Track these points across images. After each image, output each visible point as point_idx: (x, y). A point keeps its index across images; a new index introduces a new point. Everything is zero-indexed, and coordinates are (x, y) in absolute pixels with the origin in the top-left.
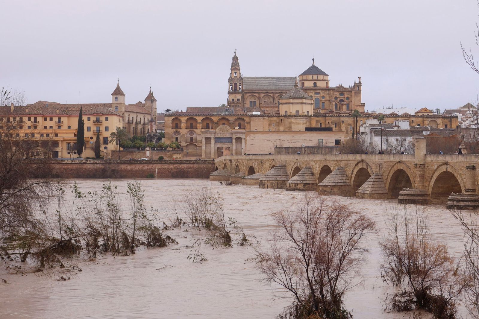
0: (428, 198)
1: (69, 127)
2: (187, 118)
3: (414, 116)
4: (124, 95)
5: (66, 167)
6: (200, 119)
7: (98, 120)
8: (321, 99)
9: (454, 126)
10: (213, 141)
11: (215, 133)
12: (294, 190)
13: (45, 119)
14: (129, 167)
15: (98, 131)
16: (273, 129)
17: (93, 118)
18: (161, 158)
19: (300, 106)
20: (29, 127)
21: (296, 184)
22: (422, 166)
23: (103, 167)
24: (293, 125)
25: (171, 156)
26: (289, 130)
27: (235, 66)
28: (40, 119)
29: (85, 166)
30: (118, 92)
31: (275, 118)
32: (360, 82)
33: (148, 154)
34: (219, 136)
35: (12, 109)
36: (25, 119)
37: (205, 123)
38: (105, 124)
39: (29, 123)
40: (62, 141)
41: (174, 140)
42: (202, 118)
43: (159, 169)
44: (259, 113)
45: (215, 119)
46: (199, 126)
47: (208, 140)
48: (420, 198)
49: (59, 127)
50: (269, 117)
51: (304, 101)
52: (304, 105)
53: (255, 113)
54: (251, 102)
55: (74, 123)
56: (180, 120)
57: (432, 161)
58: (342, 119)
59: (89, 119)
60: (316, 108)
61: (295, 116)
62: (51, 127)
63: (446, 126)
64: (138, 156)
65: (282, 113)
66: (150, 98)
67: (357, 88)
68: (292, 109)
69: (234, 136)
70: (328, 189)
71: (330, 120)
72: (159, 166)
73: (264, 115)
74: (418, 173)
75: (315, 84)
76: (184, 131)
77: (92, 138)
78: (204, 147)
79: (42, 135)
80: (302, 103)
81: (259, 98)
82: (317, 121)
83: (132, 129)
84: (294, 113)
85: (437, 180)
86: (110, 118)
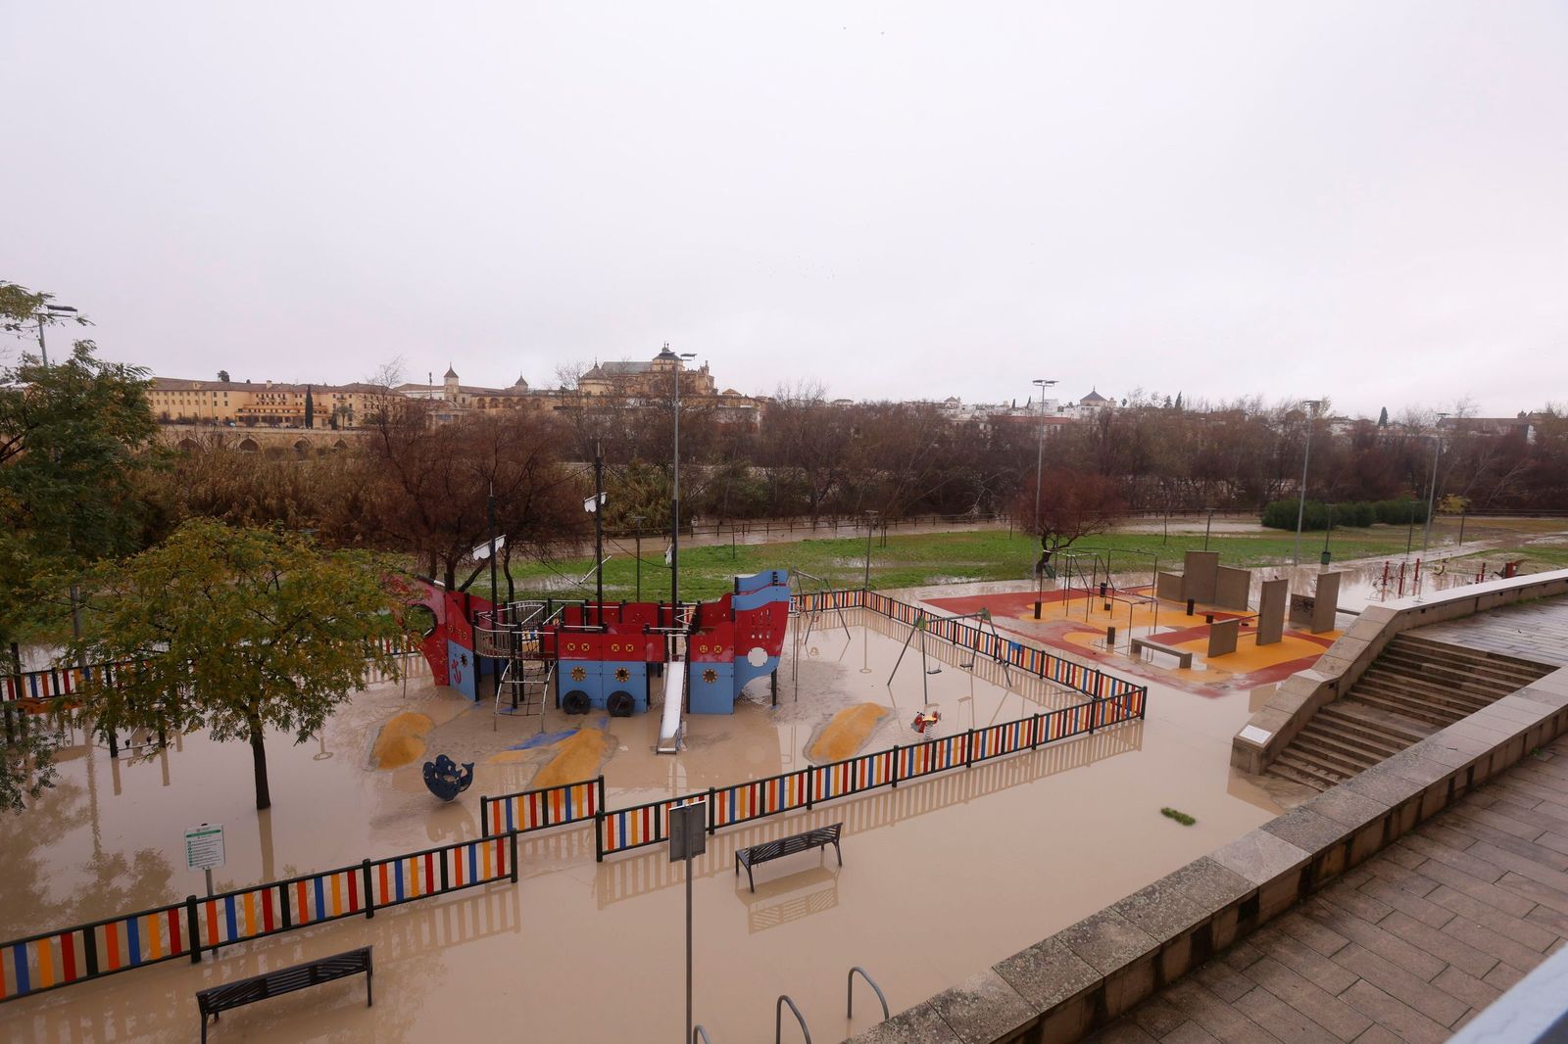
4: (457, 377)
6: (501, 399)
7: (342, 398)
17: (338, 396)
20: (278, 404)
30: (451, 374)
36: (276, 396)
39: (278, 400)
40: (294, 417)
55: (302, 400)
59: (334, 396)
66: (521, 382)
67: (705, 371)
75: (663, 368)
79: (285, 411)
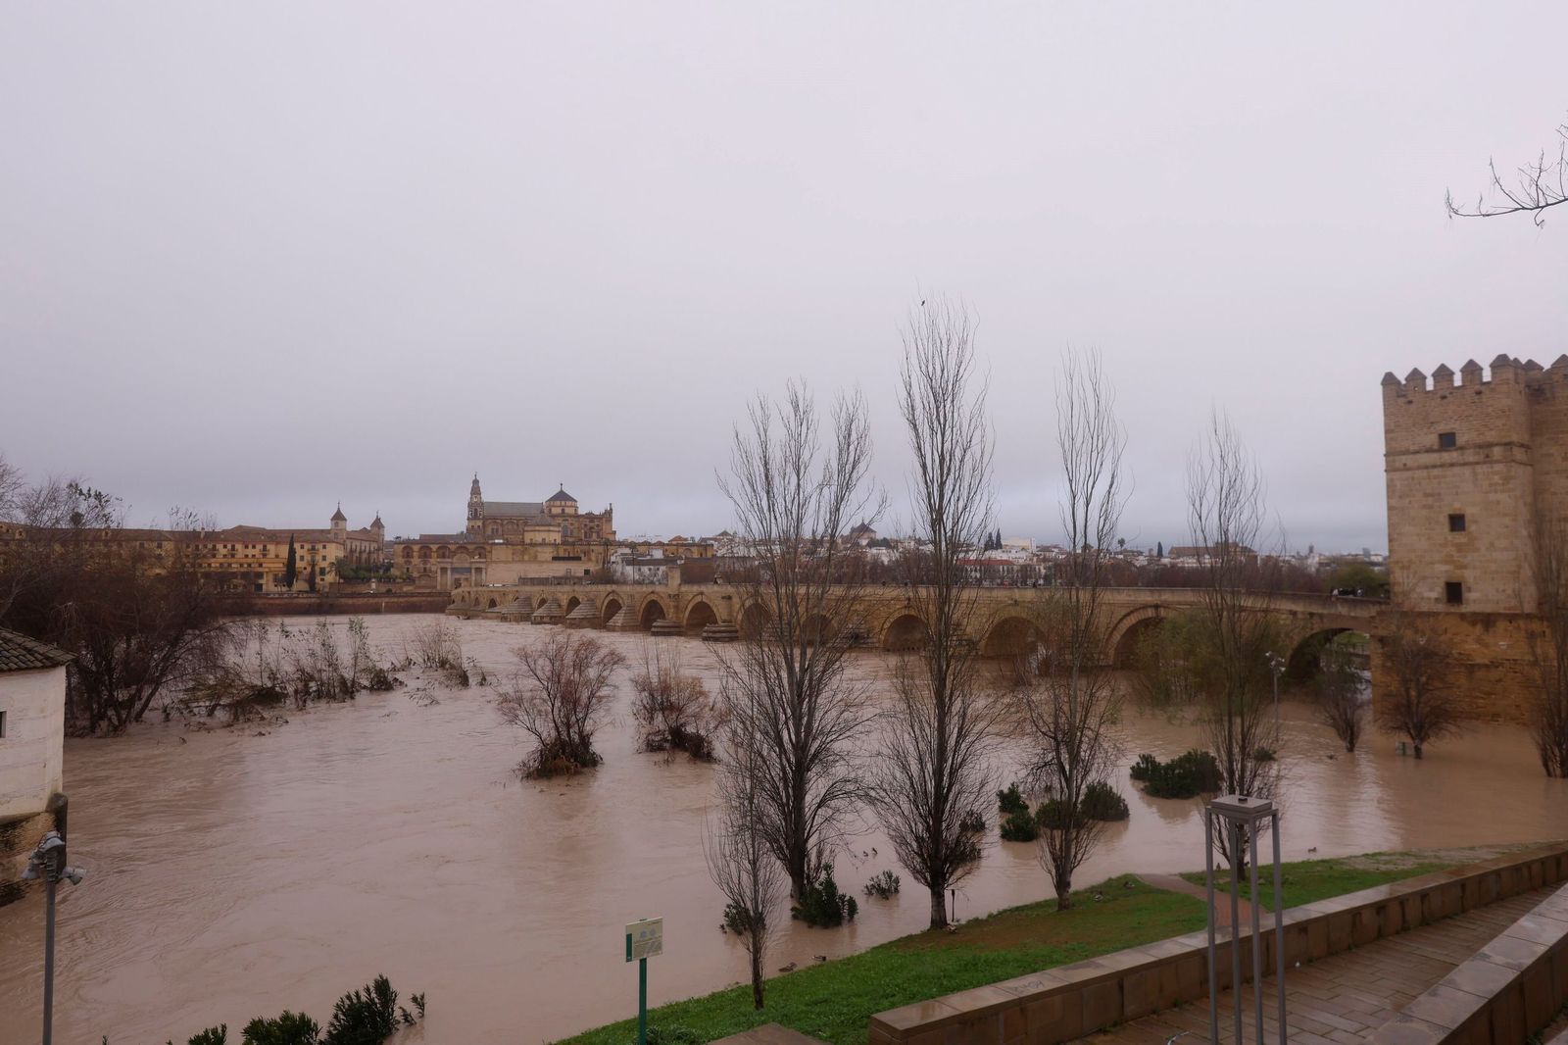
0: (682, 630)
1: (277, 556)
2: (419, 546)
3: (668, 545)
4: (345, 520)
5: (271, 602)
6: (434, 547)
7: (313, 548)
8: (569, 526)
9: (709, 555)
10: (449, 572)
11: (451, 563)
12: (539, 623)
13: (247, 547)
14: (350, 601)
15: (313, 561)
16: (517, 559)
17: (307, 546)
18: (389, 591)
19: (546, 533)
20: (225, 556)
21: (542, 617)
22: (676, 597)
23: (318, 601)
24: (539, 555)
25: (401, 588)
26: (535, 559)
27: (476, 490)
28: (239, 547)
29: (295, 601)
30: (338, 517)
31: (520, 547)
32: (611, 509)
33: (374, 586)
34: (456, 565)
35: (202, 536)
36: (220, 547)
37: (441, 552)
38: (322, 552)
39: (223, 551)
40: (267, 572)
41: (405, 570)
42: (437, 546)
43: (386, 603)
44: (501, 541)
45: (452, 547)
46: (434, 555)
47: (444, 570)
48: (672, 630)
49: (264, 556)
50: (513, 545)
51: (552, 528)
52: (551, 533)
53: (496, 541)
54: (493, 529)
55: (284, 551)
56: (411, 549)
57: (686, 592)
58: (592, 547)
59: (302, 547)
60: (564, 536)
61: (541, 544)
62: (254, 556)
63: (701, 555)
64: (363, 589)
65: (527, 541)
66: (378, 524)
67: (608, 515)
68: (538, 538)
69: (474, 566)
70: (577, 622)
71: (578, 548)
72: (387, 600)
73: (507, 543)
74: (672, 604)
75: (563, 510)
76: (416, 560)
77: (305, 568)
78: (439, 578)
79: (241, 565)
80: (549, 531)
81: (502, 525)
82: (565, 550)
83: (354, 558)
84: (540, 540)
85: (691, 611)
86: (328, 546)
